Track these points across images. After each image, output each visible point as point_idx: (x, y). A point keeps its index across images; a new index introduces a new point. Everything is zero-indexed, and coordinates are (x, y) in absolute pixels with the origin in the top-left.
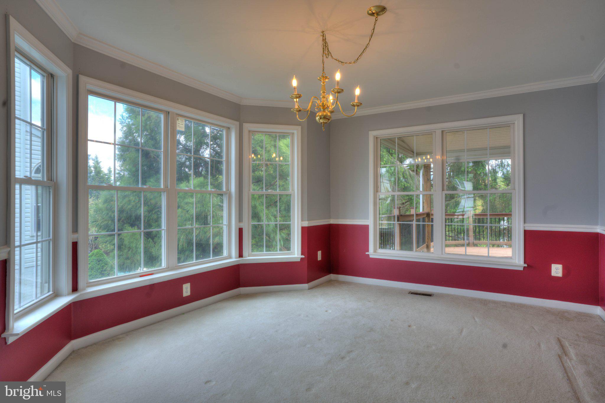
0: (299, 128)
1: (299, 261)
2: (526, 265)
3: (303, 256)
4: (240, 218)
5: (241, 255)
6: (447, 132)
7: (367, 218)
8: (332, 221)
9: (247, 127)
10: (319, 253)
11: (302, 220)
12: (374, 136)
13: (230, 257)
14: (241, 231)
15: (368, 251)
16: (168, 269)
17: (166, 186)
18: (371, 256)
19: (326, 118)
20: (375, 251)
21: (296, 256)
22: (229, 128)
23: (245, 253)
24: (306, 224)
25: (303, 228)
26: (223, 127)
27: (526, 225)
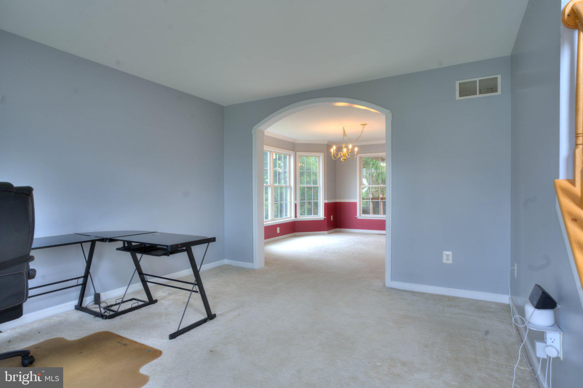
0: (323, 154)
1: (323, 219)
3: (325, 217)
4: (295, 199)
5: (296, 217)
7: (356, 198)
8: (337, 201)
9: (298, 153)
10: (332, 216)
11: (325, 199)
12: (360, 157)
13: (291, 217)
14: (296, 205)
15: (356, 215)
16: (272, 220)
17: (271, 184)
18: (358, 218)
20: (360, 215)
21: (321, 217)
22: (290, 155)
23: (298, 215)
24: (326, 201)
25: (325, 204)
26: (288, 154)
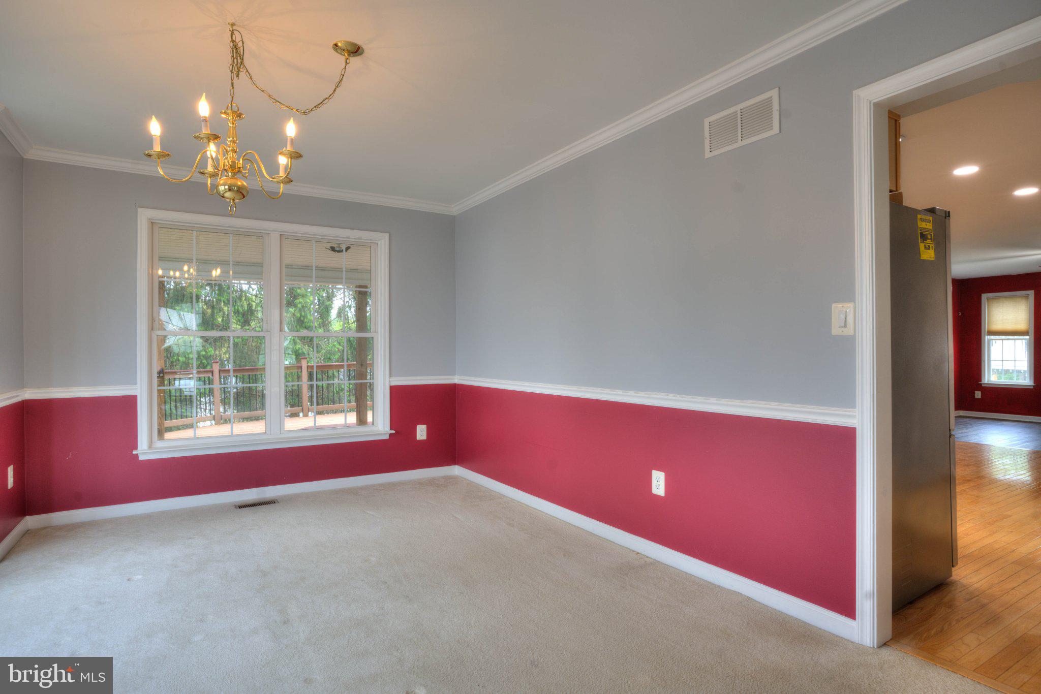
2: (393, 432)
6: (286, 237)
7: (133, 381)
8: (30, 394)
10: (10, 471)
12: (149, 220)
15: (136, 448)
19: (241, 192)
20: (150, 446)
27: (393, 379)
